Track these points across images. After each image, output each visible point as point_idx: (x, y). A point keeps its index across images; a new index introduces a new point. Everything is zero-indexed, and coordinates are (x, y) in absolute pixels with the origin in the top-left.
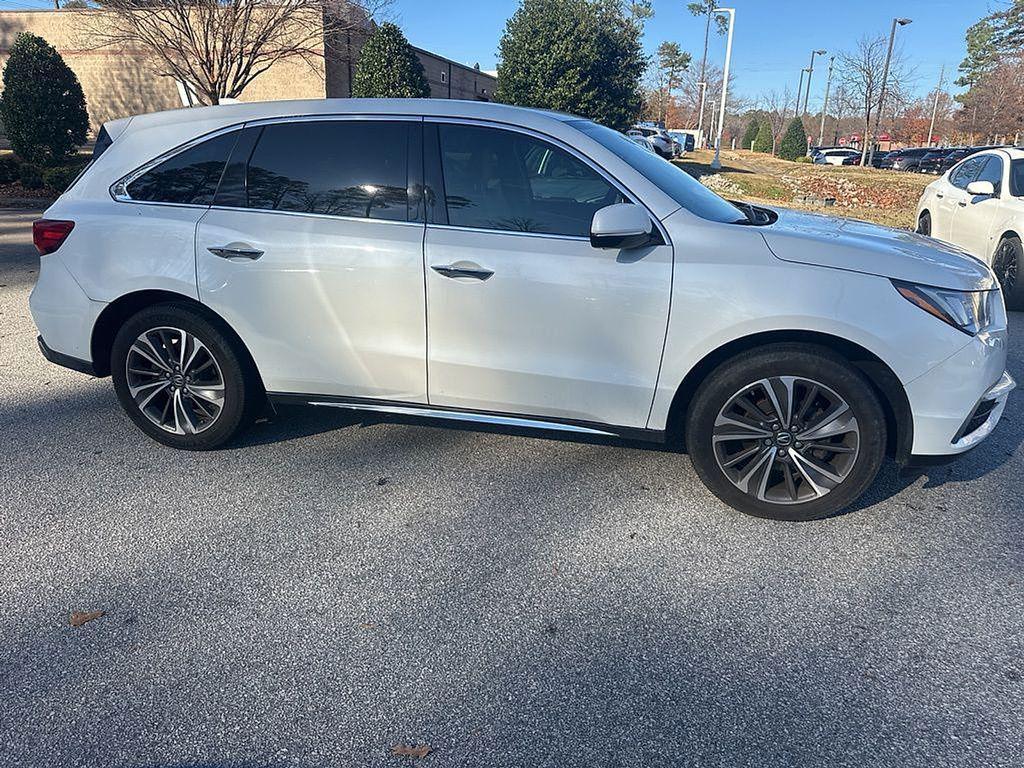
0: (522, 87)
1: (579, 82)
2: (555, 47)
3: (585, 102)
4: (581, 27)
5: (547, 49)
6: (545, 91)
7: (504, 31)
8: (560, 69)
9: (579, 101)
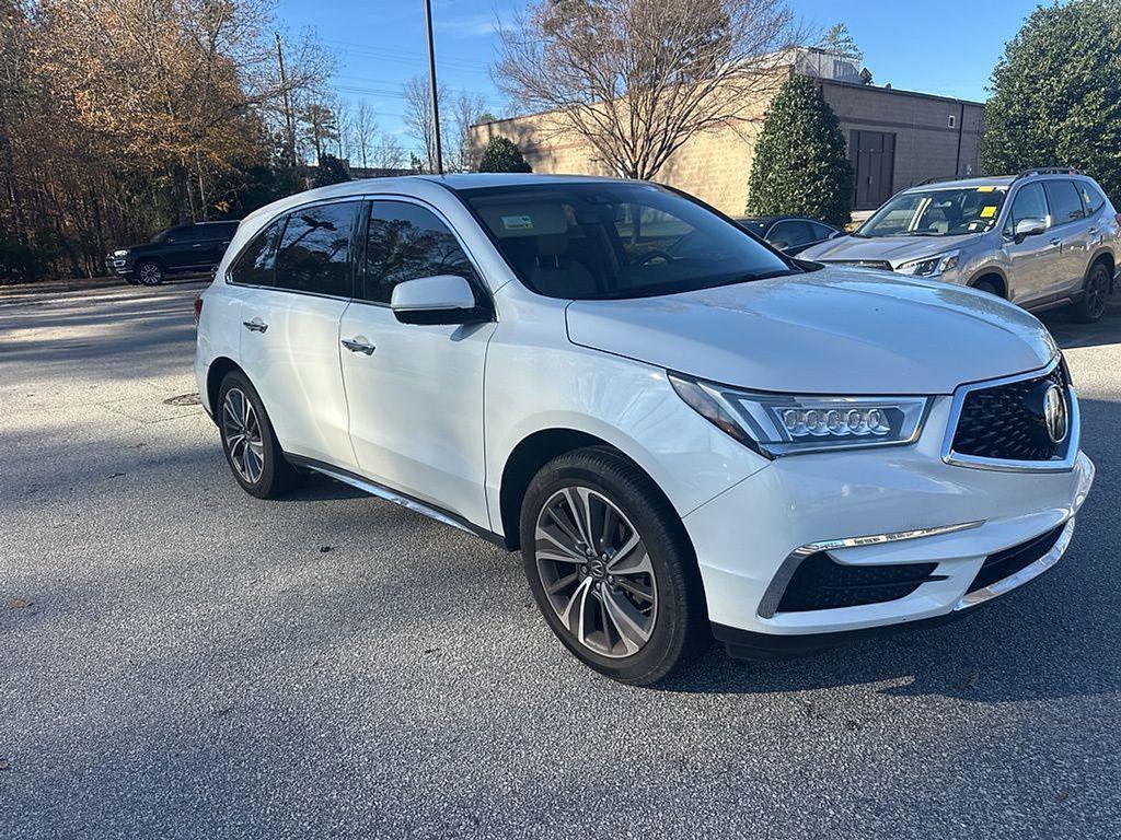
0: (1018, 124)
1: (1104, 106)
2: (1068, 67)
3: (1112, 132)
4: (1113, 35)
5: (1055, 72)
6: (1049, 124)
7: (1001, 58)
8: (1075, 93)
9: (1103, 131)
